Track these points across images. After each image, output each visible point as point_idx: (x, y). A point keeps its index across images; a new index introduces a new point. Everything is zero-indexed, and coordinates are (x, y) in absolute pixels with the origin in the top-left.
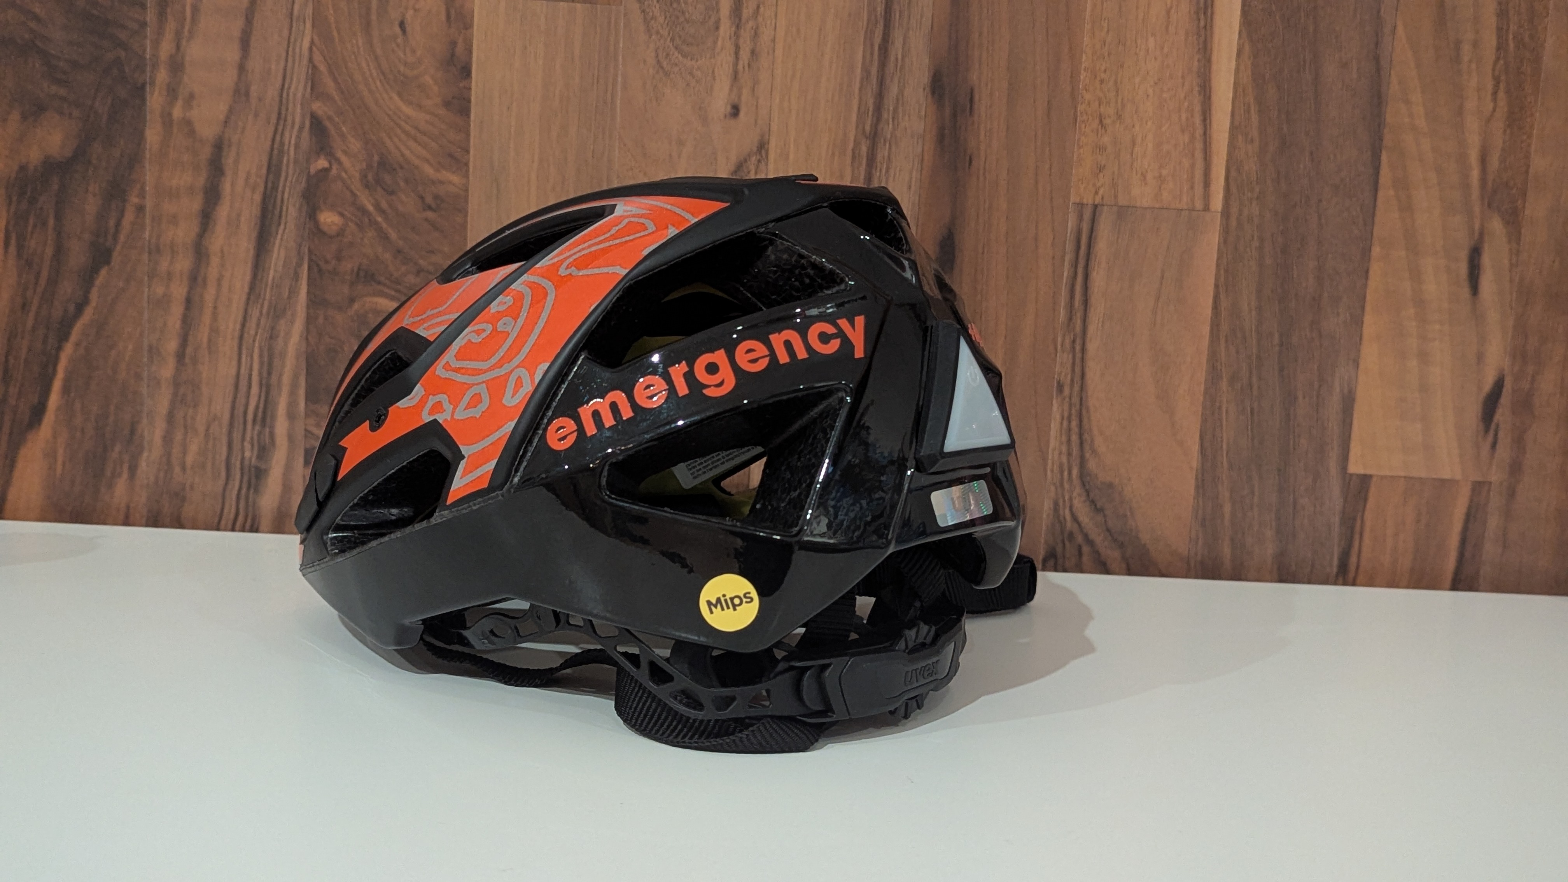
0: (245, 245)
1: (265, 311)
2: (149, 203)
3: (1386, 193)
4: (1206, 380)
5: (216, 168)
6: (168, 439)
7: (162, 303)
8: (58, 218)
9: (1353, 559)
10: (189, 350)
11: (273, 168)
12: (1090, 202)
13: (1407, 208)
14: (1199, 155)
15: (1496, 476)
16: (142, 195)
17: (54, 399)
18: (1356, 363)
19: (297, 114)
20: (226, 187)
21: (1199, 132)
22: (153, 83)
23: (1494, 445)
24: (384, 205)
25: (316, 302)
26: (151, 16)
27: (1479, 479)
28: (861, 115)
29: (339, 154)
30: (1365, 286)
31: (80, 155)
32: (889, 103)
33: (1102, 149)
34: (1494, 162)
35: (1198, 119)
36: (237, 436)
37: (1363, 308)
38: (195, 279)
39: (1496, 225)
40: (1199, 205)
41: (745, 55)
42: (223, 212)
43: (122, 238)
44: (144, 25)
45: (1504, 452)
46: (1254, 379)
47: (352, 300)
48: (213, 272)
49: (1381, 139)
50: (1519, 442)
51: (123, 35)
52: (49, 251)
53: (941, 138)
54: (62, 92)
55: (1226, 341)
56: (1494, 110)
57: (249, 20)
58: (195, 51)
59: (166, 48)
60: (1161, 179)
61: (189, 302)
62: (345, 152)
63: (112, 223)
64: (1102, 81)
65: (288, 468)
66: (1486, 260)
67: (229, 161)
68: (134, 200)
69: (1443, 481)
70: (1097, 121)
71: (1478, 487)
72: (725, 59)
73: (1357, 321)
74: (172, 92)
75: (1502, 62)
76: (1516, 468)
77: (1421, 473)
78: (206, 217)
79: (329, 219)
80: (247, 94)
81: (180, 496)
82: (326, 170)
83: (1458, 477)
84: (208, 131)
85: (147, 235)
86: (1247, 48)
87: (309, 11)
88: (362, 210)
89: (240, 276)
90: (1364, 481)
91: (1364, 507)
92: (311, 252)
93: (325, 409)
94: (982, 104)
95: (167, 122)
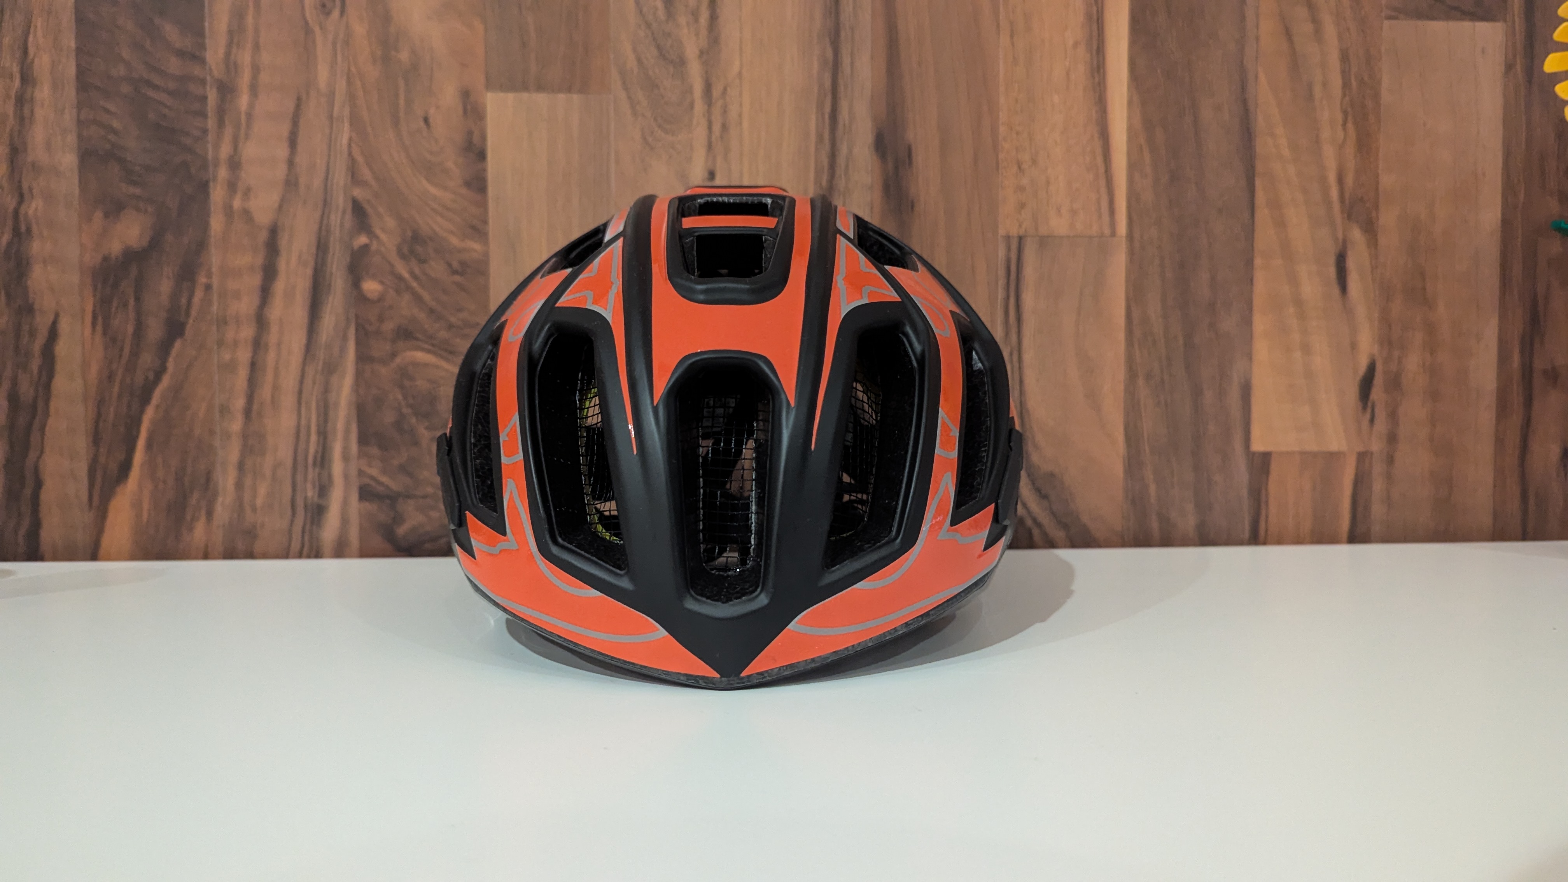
0: (299, 313)
1: (320, 368)
2: (215, 282)
3: (1263, 214)
4: (1125, 379)
5: (272, 248)
6: (239, 485)
7: (230, 367)
8: (137, 299)
9: (1262, 524)
10: (255, 407)
11: (322, 247)
12: (1015, 235)
13: (1281, 224)
14: (1103, 190)
15: (1376, 446)
16: (209, 275)
17: (139, 456)
18: (1250, 357)
19: (340, 200)
20: (282, 265)
21: (1102, 170)
22: (215, 180)
23: (1372, 420)
24: (417, 271)
25: (363, 358)
26: (211, 123)
27: (1361, 449)
28: (818, 172)
29: (378, 232)
30: (1252, 291)
31: (155, 244)
32: (841, 161)
33: (1021, 189)
34: (1349, 181)
35: (1100, 160)
36: (299, 478)
37: (1251, 311)
38: (258, 344)
39: (1357, 234)
40: (1107, 231)
41: (717, 128)
42: (279, 286)
43: (194, 313)
44: (205, 131)
45: (1381, 425)
46: (1166, 376)
47: (394, 355)
48: (273, 337)
49: (1253, 167)
50: (1393, 416)
51: (188, 141)
52: (130, 329)
53: (887, 188)
55: (1140, 345)
56: (1345, 138)
57: (295, 123)
58: (250, 150)
59: (225, 150)
60: (1073, 212)
61: (253, 365)
62: (383, 229)
63: (184, 301)
64: (1017, 133)
65: (345, 503)
66: (1351, 264)
67: (283, 243)
68: (202, 280)
69: (1332, 454)
70: (1015, 168)
71: (1362, 457)
72: (700, 133)
73: (1247, 321)
74: (232, 187)
76: (1392, 439)
77: (1313, 447)
78: (265, 292)
79: (371, 287)
80: (296, 184)
81: (251, 534)
82: (365, 247)
83: (1344, 448)
84: (264, 218)
85: (214, 309)
86: (1136, 98)
87: (347, 112)
88: (400, 278)
89: (296, 340)
90: (1266, 457)
91: (1267, 480)
92: (357, 316)
93: (375, 451)
94: (919, 158)
95: (229, 211)
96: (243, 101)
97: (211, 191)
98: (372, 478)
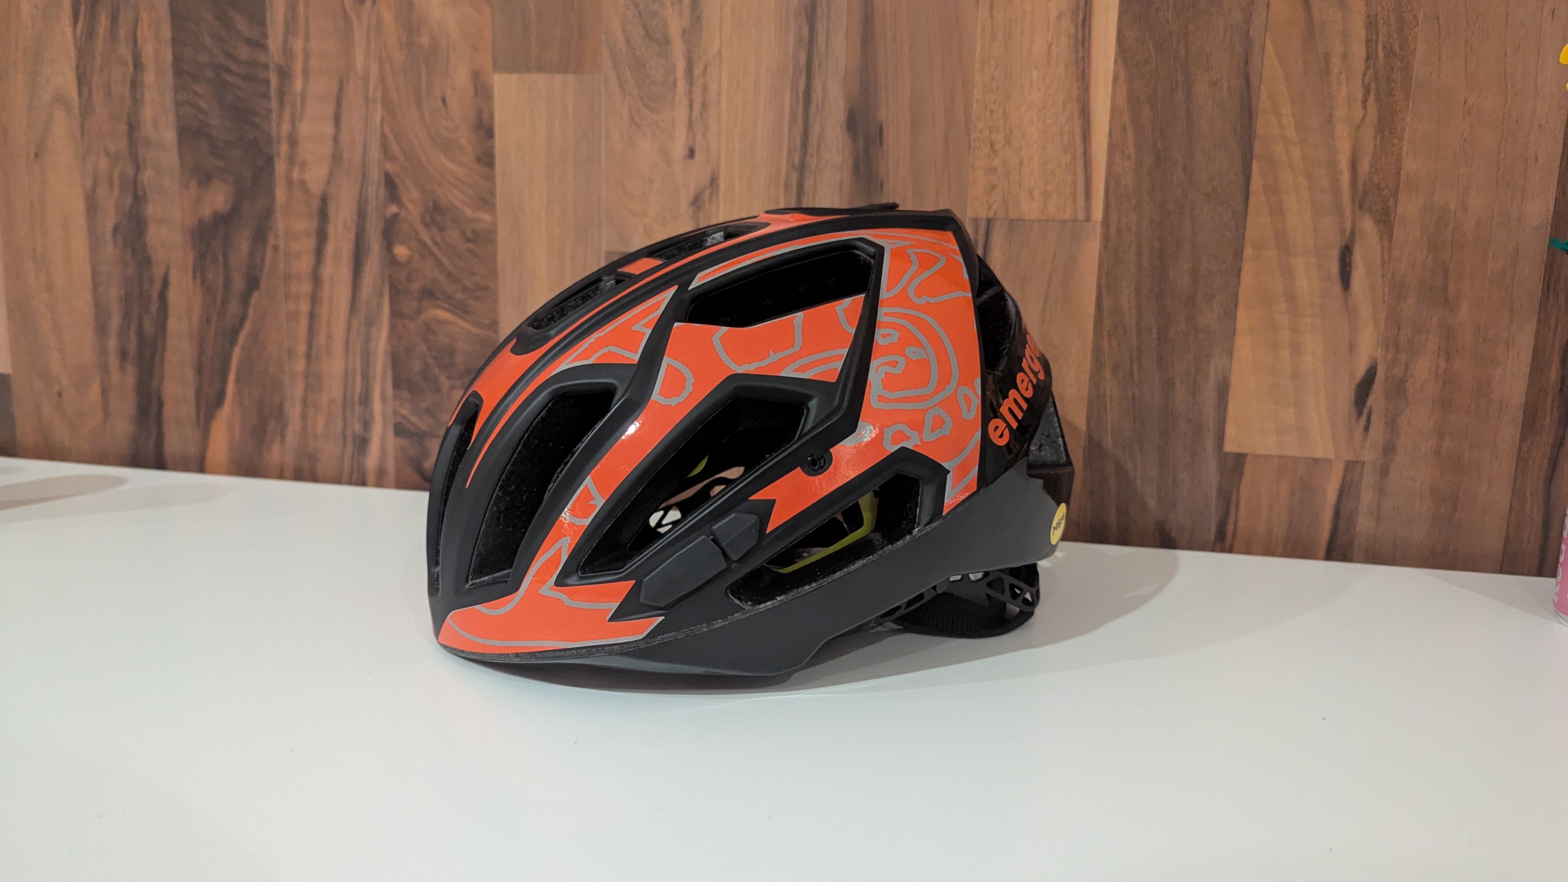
0: (345, 272)
1: (362, 320)
2: (282, 244)
3: (1257, 198)
4: (1090, 370)
5: (323, 216)
6: (304, 416)
7: (294, 317)
8: (225, 256)
9: (1230, 528)
10: (314, 352)
11: (361, 215)
12: (985, 217)
13: (1278, 211)
14: (1080, 172)
15: (1370, 455)
16: (277, 237)
17: (231, 388)
18: (1230, 353)
19: (375, 175)
20: (331, 230)
21: (1080, 151)
22: (278, 154)
23: (1367, 428)
24: (438, 239)
25: (395, 314)
26: (274, 104)
27: (1352, 458)
28: (790, 152)
29: (406, 203)
30: (1238, 283)
31: (235, 211)
32: (813, 141)
33: (992, 170)
34: (1365, 166)
35: (1078, 140)
36: (348, 414)
37: (1236, 305)
38: (314, 299)
39: (1368, 225)
40: (1081, 216)
41: (697, 107)
42: (330, 248)
43: (266, 269)
44: (269, 111)
45: (1377, 432)
46: (1135, 368)
47: (419, 312)
48: (325, 292)
49: (1251, 149)
50: (1392, 424)
51: (257, 120)
52: (221, 281)
53: (856, 168)
54: (221, 164)
55: (1109, 335)
56: (1364, 117)
58: (305, 128)
59: (286, 127)
60: (1046, 194)
61: (312, 316)
62: (410, 200)
63: (258, 259)
64: (992, 112)
65: (383, 439)
66: (1357, 258)
67: (331, 209)
68: (271, 241)
69: (1316, 461)
70: (989, 147)
71: (1350, 466)
72: (681, 113)
73: (1231, 315)
74: (291, 160)
75: (1371, 71)
76: (1389, 449)
77: (1294, 451)
78: (319, 252)
80: (341, 159)
81: (313, 457)
82: (396, 216)
83: (1331, 456)
84: (316, 188)
85: (281, 267)
86: (1122, 74)
87: (379, 94)
88: (423, 244)
89: (343, 295)
90: (1240, 459)
91: (1240, 483)
92: (390, 276)
93: (406, 394)
94: (890, 137)
95: (290, 183)
96: (298, 84)
97: (276, 164)
98: (404, 417)
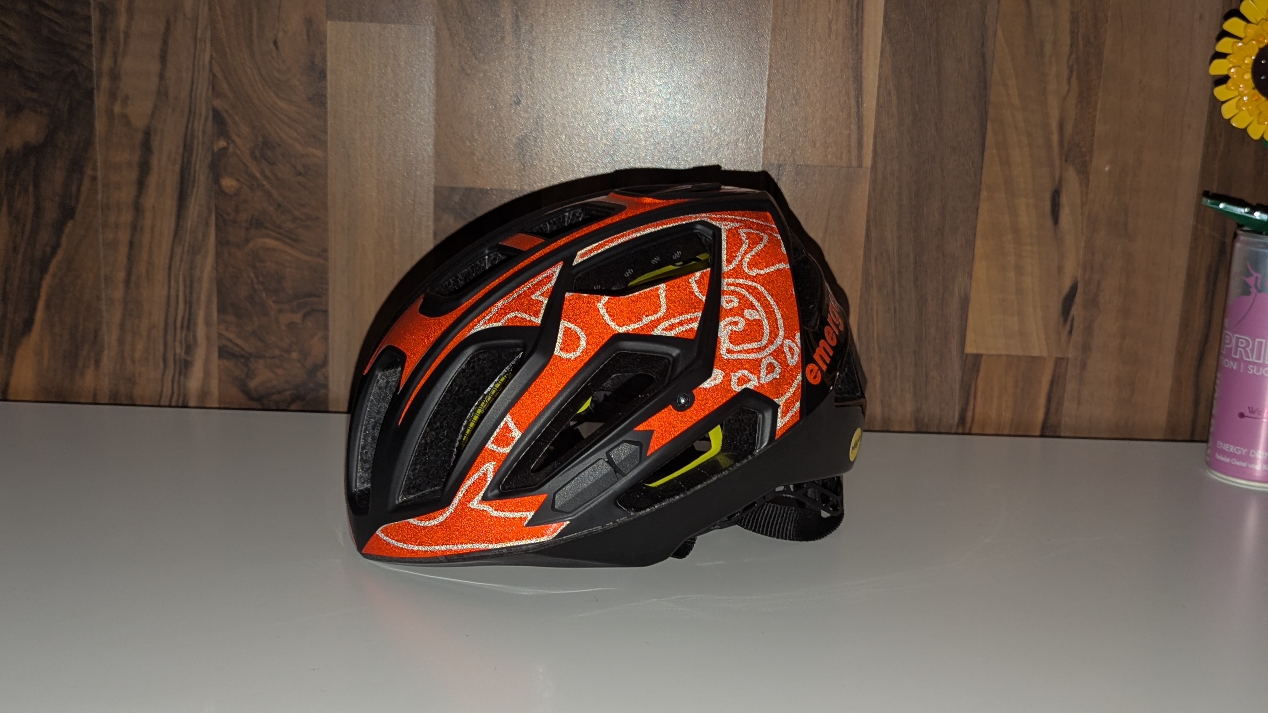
0: (170, 203)
1: (186, 249)
2: (99, 175)
4: (861, 289)
5: (147, 147)
6: (121, 341)
7: (113, 245)
8: (36, 186)
9: (968, 414)
10: (133, 279)
11: (188, 148)
12: (776, 162)
13: (1006, 162)
14: (854, 127)
15: (1073, 353)
16: (95, 169)
17: (40, 315)
18: (970, 275)
19: (203, 109)
20: (154, 162)
21: (854, 110)
22: (98, 88)
23: (1070, 332)
24: (267, 172)
25: (221, 243)
26: (95, 40)
27: (1060, 356)
29: (234, 137)
30: (976, 219)
31: (49, 141)
33: (782, 124)
34: (1069, 129)
35: (853, 100)
36: (170, 338)
37: (974, 235)
38: (135, 228)
39: (1071, 174)
40: (854, 163)
42: (153, 180)
43: (82, 199)
44: (90, 47)
45: (1077, 337)
46: (897, 287)
47: (247, 241)
48: (147, 222)
49: (987, 113)
50: (1089, 330)
51: (76, 54)
52: (31, 211)
54: (35, 96)
55: (876, 260)
56: (1069, 91)
57: (165, 42)
58: (127, 64)
59: (107, 63)
60: (826, 145)
61: (131, 244)
62: (239, 136)
63: (74, 189)
64: (783, 75)
65: (207, 360)
66: (1064, 200)
67: (155, 143)
68: (89, 172)
69: (1034, 358)
70: (779, 104)
71: (1059, 362)
73: (970, 245)
74: (113, 95)
75: (1074, 56)
76: (1086, 348)
77: (1018, 351)
78: (141, 184)
79: (228, 183)
80: (166, 95)
81: (131, 381)
82: (225, 149)
83: (1045, 354)
84: (140, 122)
85: (99, 197)
86: (888, 48)
87: (209, 34)
88: (254, 178)
89: (167, 225)
90: (977, 358)
91: (977, 379)
92: (217, 207)
93: (232, 318)
95: (110, 114)
96: (122, 21)
97: (96, 98)
98: (230, 340)
